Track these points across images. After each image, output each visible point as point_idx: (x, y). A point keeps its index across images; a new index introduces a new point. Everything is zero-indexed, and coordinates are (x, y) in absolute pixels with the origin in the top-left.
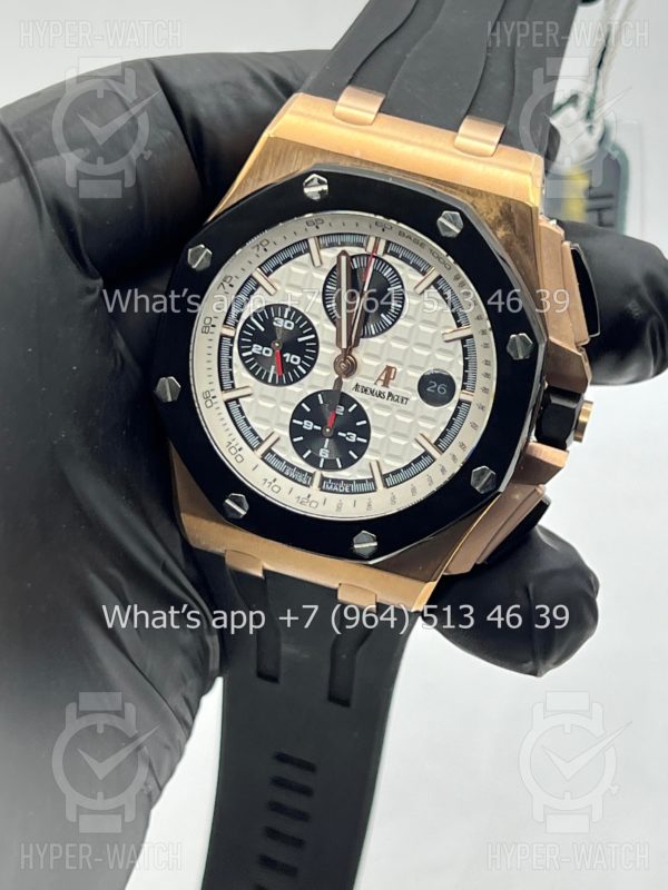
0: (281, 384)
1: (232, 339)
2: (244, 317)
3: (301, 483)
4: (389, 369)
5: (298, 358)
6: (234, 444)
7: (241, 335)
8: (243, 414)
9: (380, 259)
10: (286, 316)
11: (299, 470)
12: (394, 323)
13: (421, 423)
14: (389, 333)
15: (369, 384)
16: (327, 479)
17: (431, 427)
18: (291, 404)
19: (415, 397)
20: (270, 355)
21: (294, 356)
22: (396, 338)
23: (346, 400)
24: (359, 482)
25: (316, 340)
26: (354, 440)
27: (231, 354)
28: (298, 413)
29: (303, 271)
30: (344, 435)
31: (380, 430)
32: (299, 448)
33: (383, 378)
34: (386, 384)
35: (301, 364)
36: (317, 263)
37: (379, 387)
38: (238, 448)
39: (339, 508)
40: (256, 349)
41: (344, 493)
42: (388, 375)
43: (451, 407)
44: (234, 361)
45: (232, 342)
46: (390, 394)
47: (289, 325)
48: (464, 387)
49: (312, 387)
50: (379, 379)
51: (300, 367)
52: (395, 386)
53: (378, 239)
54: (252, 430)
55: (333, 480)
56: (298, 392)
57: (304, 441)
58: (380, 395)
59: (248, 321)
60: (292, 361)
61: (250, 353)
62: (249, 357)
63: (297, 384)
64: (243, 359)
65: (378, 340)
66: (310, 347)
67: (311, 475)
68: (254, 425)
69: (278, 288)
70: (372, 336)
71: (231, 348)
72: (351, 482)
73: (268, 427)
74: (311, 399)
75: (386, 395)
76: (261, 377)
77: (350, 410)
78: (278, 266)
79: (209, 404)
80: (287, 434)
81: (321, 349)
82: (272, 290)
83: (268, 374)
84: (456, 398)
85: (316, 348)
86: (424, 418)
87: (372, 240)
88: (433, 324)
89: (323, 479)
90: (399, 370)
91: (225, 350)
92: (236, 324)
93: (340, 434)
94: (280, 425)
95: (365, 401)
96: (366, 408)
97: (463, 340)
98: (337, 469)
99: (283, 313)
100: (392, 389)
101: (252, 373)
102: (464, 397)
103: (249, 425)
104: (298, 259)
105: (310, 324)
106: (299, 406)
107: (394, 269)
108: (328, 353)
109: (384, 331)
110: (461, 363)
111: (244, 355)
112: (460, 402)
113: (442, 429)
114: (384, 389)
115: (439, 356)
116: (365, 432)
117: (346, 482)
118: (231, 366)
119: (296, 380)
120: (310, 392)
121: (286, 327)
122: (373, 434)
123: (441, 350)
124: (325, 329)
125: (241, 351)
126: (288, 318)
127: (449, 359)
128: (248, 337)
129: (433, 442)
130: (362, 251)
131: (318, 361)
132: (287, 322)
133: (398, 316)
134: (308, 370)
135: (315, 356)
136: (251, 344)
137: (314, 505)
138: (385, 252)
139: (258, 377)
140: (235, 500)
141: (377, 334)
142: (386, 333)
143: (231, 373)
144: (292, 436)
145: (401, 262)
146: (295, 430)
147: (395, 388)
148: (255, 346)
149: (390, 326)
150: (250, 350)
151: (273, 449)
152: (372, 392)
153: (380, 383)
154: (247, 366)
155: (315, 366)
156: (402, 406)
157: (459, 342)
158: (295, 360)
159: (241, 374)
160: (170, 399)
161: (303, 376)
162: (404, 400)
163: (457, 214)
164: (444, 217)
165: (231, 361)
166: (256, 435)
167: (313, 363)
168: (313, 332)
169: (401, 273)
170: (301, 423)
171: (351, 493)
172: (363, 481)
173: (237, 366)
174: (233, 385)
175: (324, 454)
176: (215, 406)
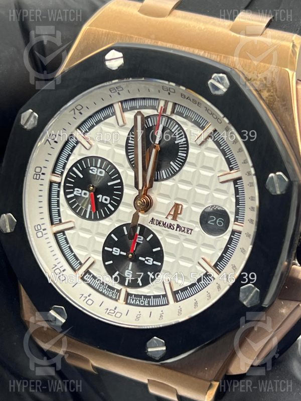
0: (96, 219)
1: (59, 184)
2: (68, 166)
3: (111, 298)
4: (177, 206)
5: (109, 199)
6: (59, 266)
7: (66, 181)
8: (68, 243)
9: (169, 118)
10: (98, 166)
11: (109, 287)
12: (180, 169)
13: (203, 250)
14: (177, 177)
15: (162, 218)
16: (131, 295)
17: (210, 252)
18: (103, 235)
19: (198, 229)
20: (87, 196)
21: (104, 197)
22: (183, 181)
23: (145, 231)
24: (155, 297)
25: (121, 184)
26: (151, 264)
27: (58, 196)
28: (109, 242)
29: (111, 130)
30: (143, 259)
31: (172, 255)
32: (110, 270)
33: (172, 213)
34: (175, 218)
35: (110, 203)
36: (121, 123)
37: (169, 221)
38: (62, 269)
39: (138, 318)
40: (78, 192)
41: (144, 306)
42: (176, 210)
43: (226, 236)
44: (61, 202)
45: (59, 187)
46: (178, 226)
47: (101, 172)
48: (236, 220)
49: (118, 221)
50: (169, 214)
51: (109, 205)
52: (181, 219)
53: (166, 103)
54: (75, 255)
55: (135, 296)
56: (108, 225)
57: (113, 264)
58: (170, 226)
59: (71, 170)
60: (104, 201)
61: (72, 195)
62: (71, 198)
63: (107, 219)
64: (68, 200)
65: (168, 183)
66: (117, 190)
67: (119, 291)
68: (76, 251)
69: (93, 144)
70: (164, 180)
71: (59, 191)
72: (149, 297)
73: (86, 253)
74: (118, 231)
75: (175, 227)
76: (80, 214)
77: (148, 239)
78: (92, 127)
79: (40, 234)
80: (100, 258)
81: (126, 191)
82: (87, 146)
83: (86, 211)
84: (230, 229)
85: (122, 190)
86: (204, 245)
87: (162, 104)
88: (211, 169)
89: (128, 295)
90: (185, 206)
91: (54, 193)
92: (62, 173)
93: (140, 258)
94: (95, 251)
95: (160, 232)
96: (159, 237)
97: (235, 181)
98: (138, 286)
99: (96, 163)
100: (179, 221)
101: (74, 210)
102: (237, 228)
103: (72, 252)
104: (107, 121)
105: (117, 172)
106: (109, 236)
107: (179, 125)
108: (130, 193)
109: (173, 175)
110: (234, 200)
111: (69, 196)
112: (233, 232)
113: (220, 254)
114: (173, 222)
115: (217, 195)
116: (159, 256)
117: (146, 297)
118: (58, 206)
119: (107, 216)
120: (117, 225)
121: (99, 174)
122: (166, 258)
123: (217, 190)
124: (127, 175)
125: (66, 194)
126: (100, 168)
127: (224, 197)
128: (70, 182)
129: (213, 264)
130: (155, 112)
131: (123, 200)
132: (100, 170)
133: (183, 163)
134: (116, 207)
135: (121, 196)
136: (73, 188)
137: (118, 315)
138: (173, 112)
139: (78, 214)
140: (57, 311)
141: (167, 178)
142: (174, 177)
143: (59, 211)
144: (105, 260)
145: (185, 120)
146: (106, 256)
147: (182, 221)
148: (76, 189)
149: (178, 171)
150: (72, 193)
151: (90, 270)
152: (164, 224)
153: (170, 217)
154: (71, 205)
155: (121, 205)
156: (188, 236)
157: (232, 184)
158: (106, 200)
159: (66, 212)
160: (9, 231)
161: (112, 212)
162: (189, 231)
163: (225, 76)
164: (214, 79)
165: (58, 201)
166: (77, 259)
167: (119, 202)
168: (119, 177)
169: (185, 129)
170: (111, 250)
171: (149, 306)
172: (158, 296)
173: (63, 206)
174: (60, 220)
175: (129, 275)
176: (45, 236)
